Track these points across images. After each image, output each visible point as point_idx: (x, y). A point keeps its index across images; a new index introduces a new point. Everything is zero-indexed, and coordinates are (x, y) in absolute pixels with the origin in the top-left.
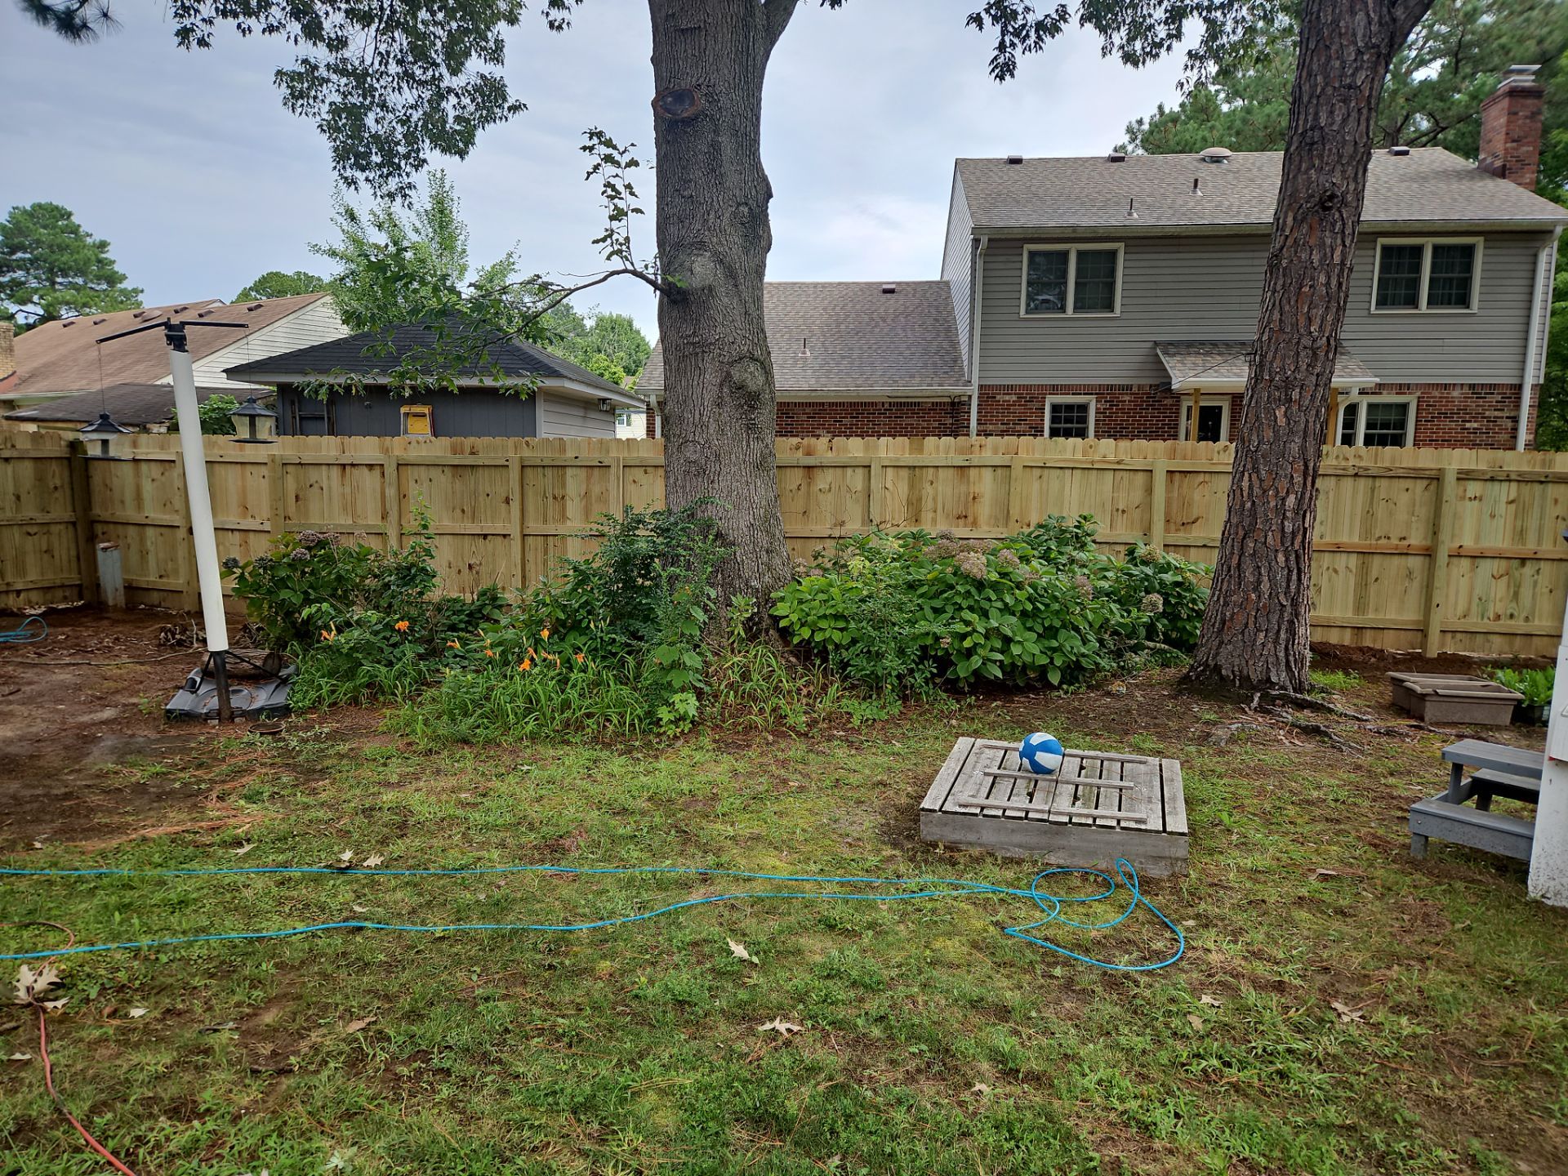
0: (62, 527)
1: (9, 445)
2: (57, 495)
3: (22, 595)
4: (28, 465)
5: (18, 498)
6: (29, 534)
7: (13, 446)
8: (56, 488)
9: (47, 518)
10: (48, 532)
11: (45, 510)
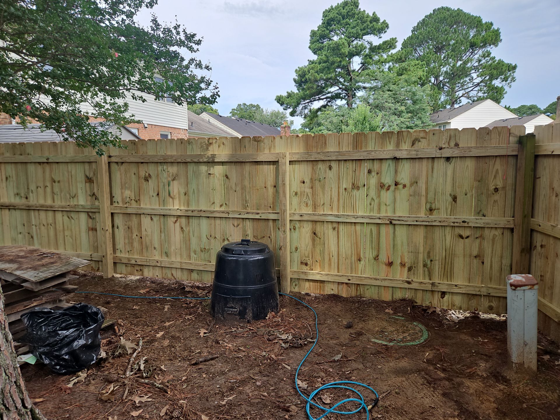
0: (498, 233)
1: (452, 144)
2: (497, 197)
3: (446, 297)
4: (470, 164)
5: (455, 199)
6: (461, 237)
7: (457, 145)
8: (496, 190)
9: (481, 222)
10: (482, 237)
11: (480, 213)
